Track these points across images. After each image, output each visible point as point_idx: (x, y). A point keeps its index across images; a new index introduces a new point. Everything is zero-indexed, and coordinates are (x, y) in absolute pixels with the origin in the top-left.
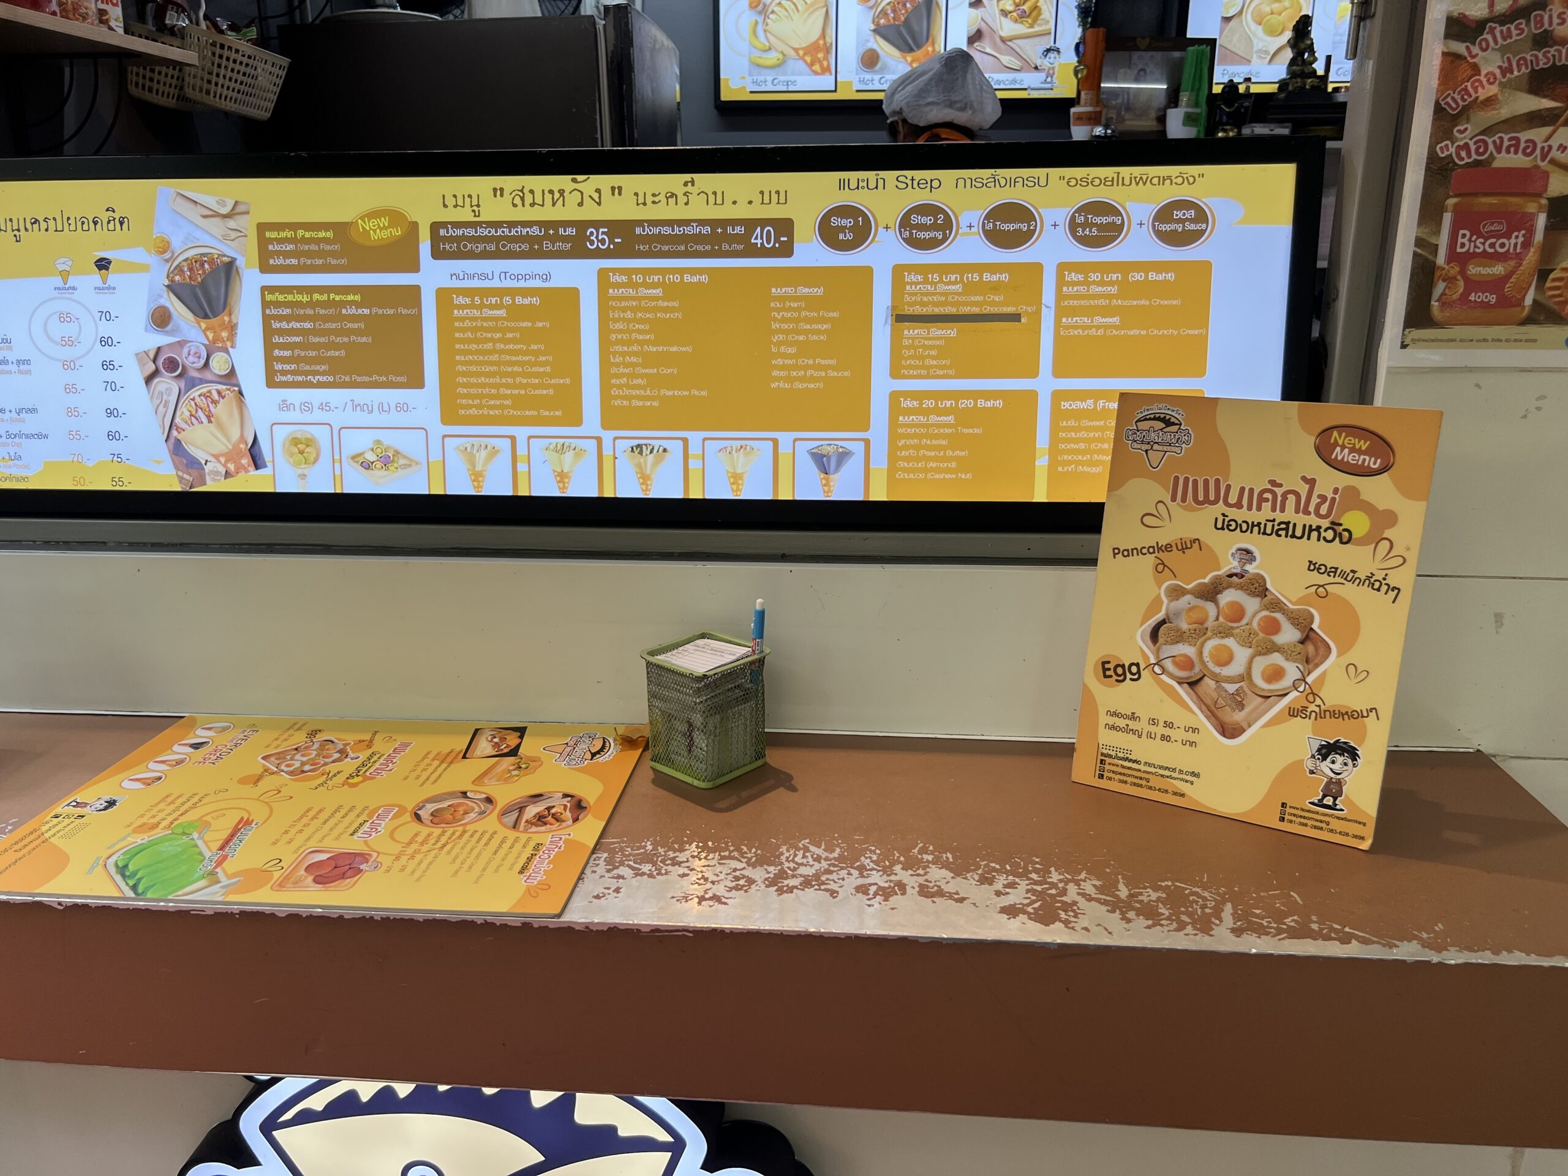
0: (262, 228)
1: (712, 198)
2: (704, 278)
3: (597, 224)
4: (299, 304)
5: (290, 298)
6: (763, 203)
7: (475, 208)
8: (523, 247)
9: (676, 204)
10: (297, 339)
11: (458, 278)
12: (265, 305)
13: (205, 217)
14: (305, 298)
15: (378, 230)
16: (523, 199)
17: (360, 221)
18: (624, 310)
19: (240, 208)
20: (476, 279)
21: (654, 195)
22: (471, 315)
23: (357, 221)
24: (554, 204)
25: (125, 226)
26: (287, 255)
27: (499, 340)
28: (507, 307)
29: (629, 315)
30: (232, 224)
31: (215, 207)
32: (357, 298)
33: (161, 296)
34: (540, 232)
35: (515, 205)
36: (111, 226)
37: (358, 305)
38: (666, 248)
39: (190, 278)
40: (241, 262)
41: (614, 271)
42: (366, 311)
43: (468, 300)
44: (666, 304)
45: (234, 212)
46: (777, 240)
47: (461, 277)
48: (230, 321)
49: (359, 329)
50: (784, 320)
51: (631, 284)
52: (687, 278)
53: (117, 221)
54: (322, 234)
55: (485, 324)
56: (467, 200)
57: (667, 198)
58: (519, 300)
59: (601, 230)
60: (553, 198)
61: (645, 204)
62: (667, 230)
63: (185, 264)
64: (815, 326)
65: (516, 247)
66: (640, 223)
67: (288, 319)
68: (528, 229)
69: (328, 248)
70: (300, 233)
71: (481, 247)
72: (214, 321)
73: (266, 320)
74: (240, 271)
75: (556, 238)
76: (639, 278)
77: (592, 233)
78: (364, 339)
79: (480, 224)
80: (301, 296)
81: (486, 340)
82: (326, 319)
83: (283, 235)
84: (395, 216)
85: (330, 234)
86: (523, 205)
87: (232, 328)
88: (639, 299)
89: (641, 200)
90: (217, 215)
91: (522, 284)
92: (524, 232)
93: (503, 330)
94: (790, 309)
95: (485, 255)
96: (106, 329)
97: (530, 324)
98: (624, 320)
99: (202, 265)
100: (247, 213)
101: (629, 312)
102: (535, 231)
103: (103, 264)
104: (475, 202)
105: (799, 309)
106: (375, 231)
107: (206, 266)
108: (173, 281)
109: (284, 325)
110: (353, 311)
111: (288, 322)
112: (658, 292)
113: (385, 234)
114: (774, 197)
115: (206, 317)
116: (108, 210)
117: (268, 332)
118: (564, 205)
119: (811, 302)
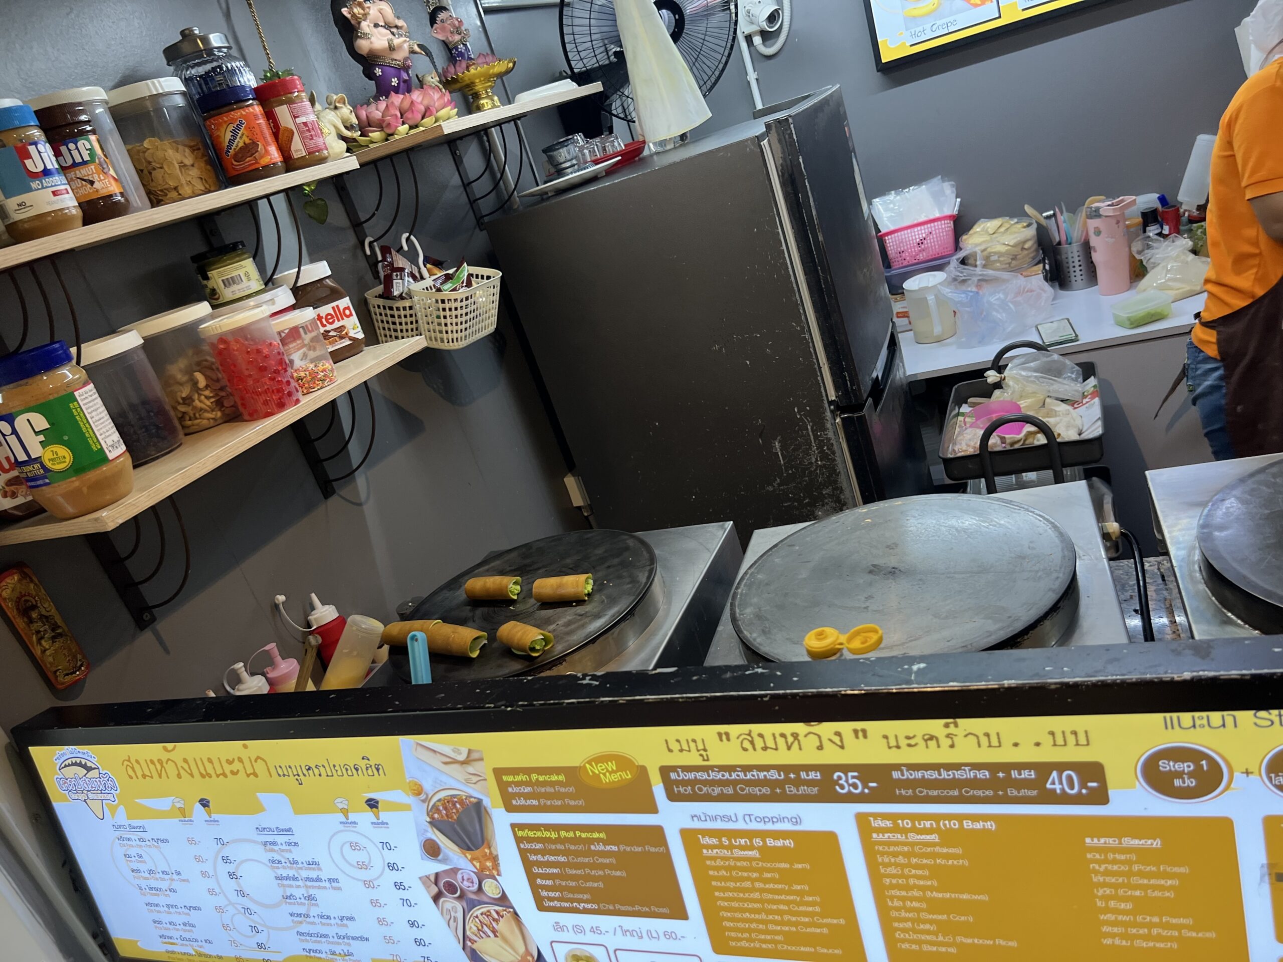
0: (498, 773)
1: (984, 741)
2: (990, 825)
3: (845, 768)
4: (548, 840)
5: (539, 834)
6: (1055, 745)
7: (702, 752)
8: (764, 790)
9: (939, 746)
10: (555, 871)
11: (699, 819)
12: (518, 840)
13: (446, 763)
14: (554, 835)
15: (608, 774)
16: (752, 743)
17: (588, 766)
18: (895, 855)
19: (475, 756)
20: (719, 820)
21: (908, 738)
22: (722, 855)
23: (584, 766)
24: (789, 748)
25: (381, 771)
26: (527, 796)
27: (756, 880)
28: (759, 849)
29: (901, 860)
30: (470, 769)
31: (453, 755)
32: (602, 835)
33: (426, 831)
34: (780, 775)
35: (745, 750)
36: (370, 771)
37: (605, 842)
38: (935, 793)
39: (447, 815)
40: (487, 802)
41: (876, 815)
42: (614, 848)
43: (715, 841)
44: (945, 850)
45: (469, 759)
46: (1083, 785)
47: (703, 818)
48: (491, 853)
49: (611, 864)
50: (1107, 873)
51: (896, 829)
52: (967, 824)
53: (373, 767)
54: (554, 778)
55: (738, 864)
56: (692, 745)
57: (926, 741)
58: (770, 842)
59: (850, 774)
60: (787, 742)
61: (898, 747)
62: (932, 775)
63: (439, 804)
64: (1152, 882)
65: (756, 791)
66: (897, 767)
67: (543, 852)
68: (765, 773)
69: (563, 790)
70: (534, 777)
71: (717, 790)
72: (477, 853)
73: (523, 853)
74: (489, 810)
75: (798, 782)
76: (908, 824)
77: (840, 778)
78: (618, 873)
79: (712, 768)
80: (549, 833)
81: (743, 879)
82: (577, 854)
83: (519, 778)
84: (623, 762)
85: (561, 778)
86: (755, 749)
87: (495, 859)
88: (913, 844)
89: (893, 743)
90: (455, 762)
91: (769, 827)
92: (762, 775)
93: (761, 870)
94: (1114, 862)
95: (722, 798)
96: (390, 857)
97: (787, 866)
98: (897, 865)
99: (454, 805)
100: (481, 759)
101: (900, 857)
102: (773, 775)
103: (372, 804)
104: (701, 747)
105: (1129, 862)
106: (604, 774)
107: (458, 806)
108: (432, 818)
109: (540, 858)
110: (601, 847)
111: (543, 855)
112: (934, 838)
113: (615, 777)
114: (1071, 739)
115: (469, 849)
116: (363, 759)
117: (528, 865)
118: (800, 749)
119: (1143, 855)
